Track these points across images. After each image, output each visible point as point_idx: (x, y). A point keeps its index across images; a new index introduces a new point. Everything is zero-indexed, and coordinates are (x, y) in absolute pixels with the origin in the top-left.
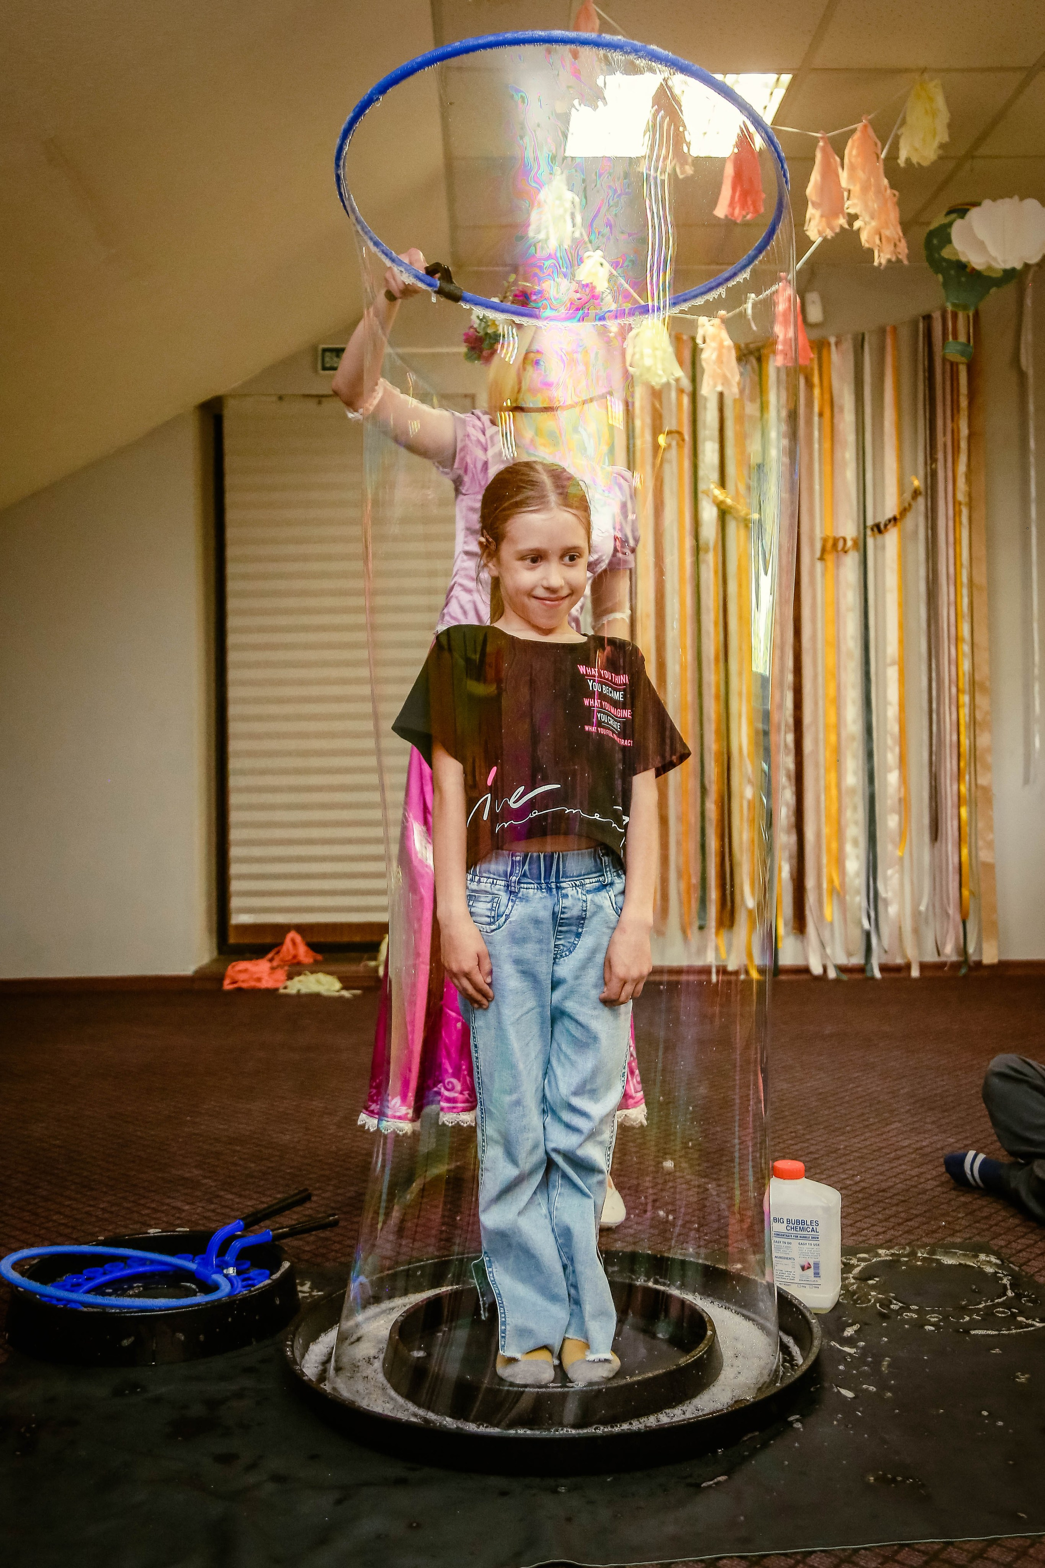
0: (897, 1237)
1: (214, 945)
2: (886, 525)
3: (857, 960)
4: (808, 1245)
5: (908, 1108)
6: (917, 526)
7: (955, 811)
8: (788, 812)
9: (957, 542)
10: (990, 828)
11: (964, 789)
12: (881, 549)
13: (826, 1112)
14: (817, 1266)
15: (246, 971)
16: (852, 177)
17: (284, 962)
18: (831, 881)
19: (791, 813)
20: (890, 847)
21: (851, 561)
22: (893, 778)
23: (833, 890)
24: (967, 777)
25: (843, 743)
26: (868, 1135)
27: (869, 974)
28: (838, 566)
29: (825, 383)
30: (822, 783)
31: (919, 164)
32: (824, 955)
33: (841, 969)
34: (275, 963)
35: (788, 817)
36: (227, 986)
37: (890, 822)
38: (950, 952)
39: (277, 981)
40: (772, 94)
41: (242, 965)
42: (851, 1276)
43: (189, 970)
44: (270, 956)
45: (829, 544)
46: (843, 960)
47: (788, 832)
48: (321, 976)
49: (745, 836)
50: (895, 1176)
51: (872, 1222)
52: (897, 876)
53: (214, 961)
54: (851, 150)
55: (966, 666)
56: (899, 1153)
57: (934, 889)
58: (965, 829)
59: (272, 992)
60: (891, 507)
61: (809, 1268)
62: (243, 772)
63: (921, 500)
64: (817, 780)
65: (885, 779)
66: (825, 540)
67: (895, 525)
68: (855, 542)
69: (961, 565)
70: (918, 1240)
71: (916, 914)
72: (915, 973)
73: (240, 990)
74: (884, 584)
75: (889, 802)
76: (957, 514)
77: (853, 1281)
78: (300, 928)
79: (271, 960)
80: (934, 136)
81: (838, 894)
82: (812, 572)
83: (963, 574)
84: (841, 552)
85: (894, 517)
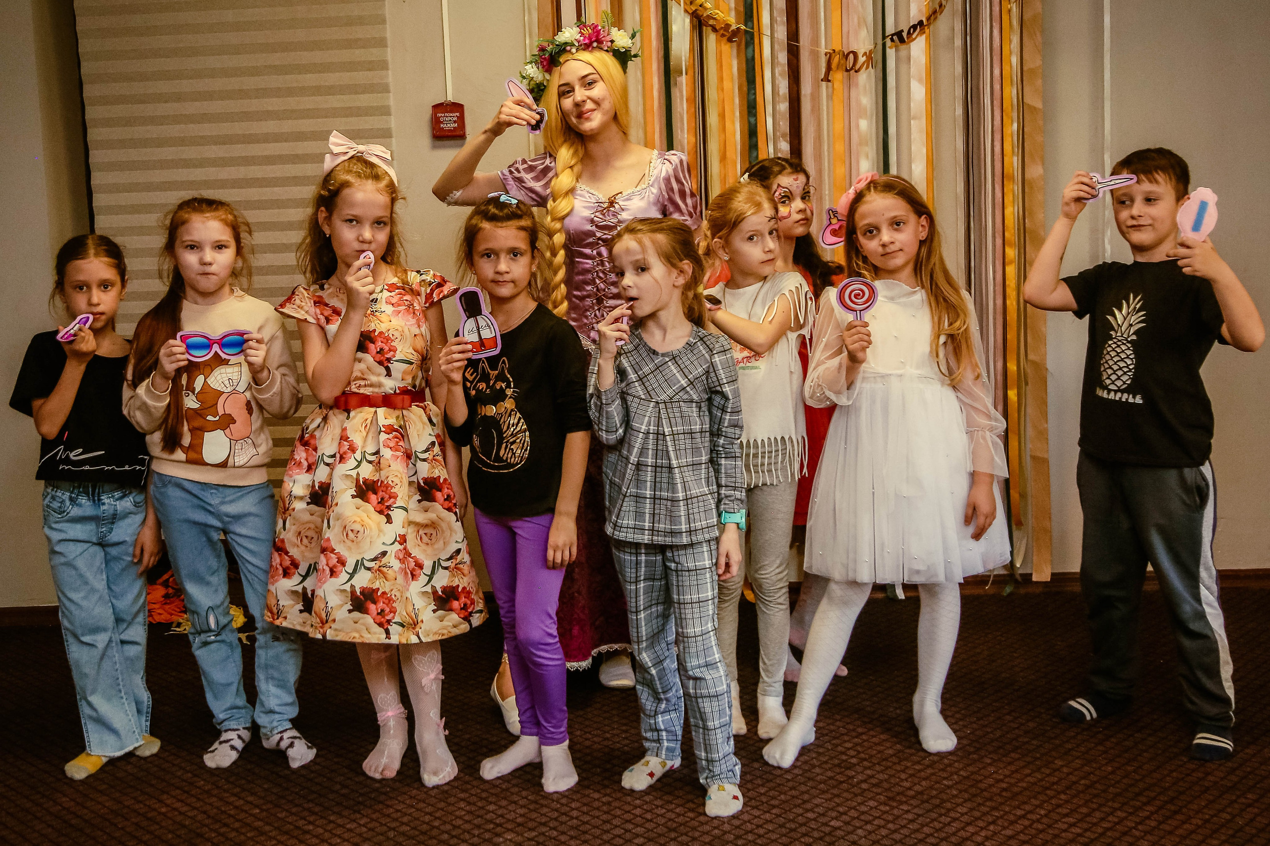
2: (909, 33)
6: (953, 32)
9: (1004, 51)
11: (1012, 366)
12: (905, 64)
21: (866, 79)
24: (1016, 352)
28: (849, 84)
45: (837, 61)
60: (916, 9)
66: (831, 55)
67: (922, 32)
68: (869, 56)
69: (1009, 79)
74: (908, 108)
76: (1005, 14)
82: (815, 97)
83: (1011, 93)
84: (851, 69)
85: (921, 23)
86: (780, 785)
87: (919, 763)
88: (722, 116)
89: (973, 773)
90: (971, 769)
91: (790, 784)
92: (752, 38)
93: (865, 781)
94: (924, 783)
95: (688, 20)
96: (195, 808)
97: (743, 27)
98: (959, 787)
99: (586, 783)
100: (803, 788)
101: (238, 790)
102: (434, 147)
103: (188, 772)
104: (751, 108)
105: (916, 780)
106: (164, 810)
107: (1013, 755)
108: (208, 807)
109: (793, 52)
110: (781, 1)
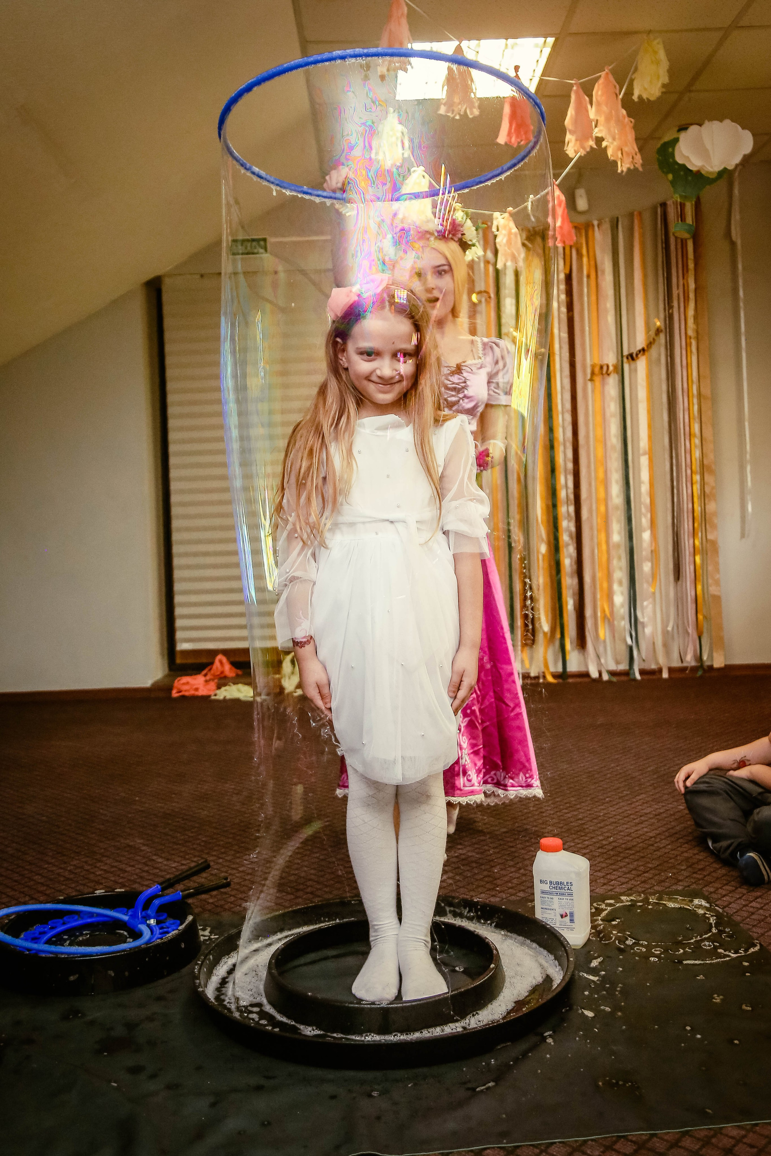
0: (635, 886)
1: (166, 665)
2: (637, 355)
3: (623, 667)
4: (565, 900)
5: (652, 782)
6: (660, 355)
7: (692, 559)
8: (571, 562)
9: (688, 366)
10: (717, 570)
11: (697, 543)
12: (634, 371)
13: (593, 787)
14: (572, 914)
15: (188, 683)
16: (598, 111)
17: (215, 676)
18: (603, 611)
19: (573, 563)
20: (645, 586)
21: (612, 381)
22: (646, 535)
23: (605, 617)
24: (700, 534)
25: (610, 510)
26: (621, 804)
27: (631, 677)
28: (603, 384)
29: (591, 254)
30: (595, 540)
31: (648, 99)
32: (599, 664)
33: (612, 673)
34: (208, 678)
35: (571, 565)
36: (175, 694)
37: (645, 568)
38: (690, 660)
39: (209, 690)
40: (541, 51)
41: (185, 679)
42: (600, 918)
43: (148, 683)
44: (204, 672)
45: (597, 370)
46: (613, 667)
47: (572, 577)
48: (240, 686)
49: (541, 580)
50: (638, 837)
51: (619, 874)
52: (651, 606)
53: (166, 676)
54: (598, 91)
55: (697, 454)
56: (642, 818)
57: (678, 615)
58: (699, 571)
59: (206, 698)
60: (640, 342)
61: (566, 916)
62: (182, 542)
63: (662, 336)
64: (592, 539)
65: (641, 536)
66: (593, 367)
67: (644, 354)
68: (615, 367)
69: (692, 381)
70: (650, 888)
71: (665, 633)
72: (665, 675)
73: (183, 697)
74: (637, 398)
75: (644, 553)
76: (688, 345)
77: (600, 922)
78: (226, 652)
79: (205, 675)
80: (658, 78)
81: (609, 620)
82: (584, 390)
83: (693, 388)
84: (605, 375)
85: (643, 349)
92: (549, 357)
109: (572, 365)
110: (565, 335)
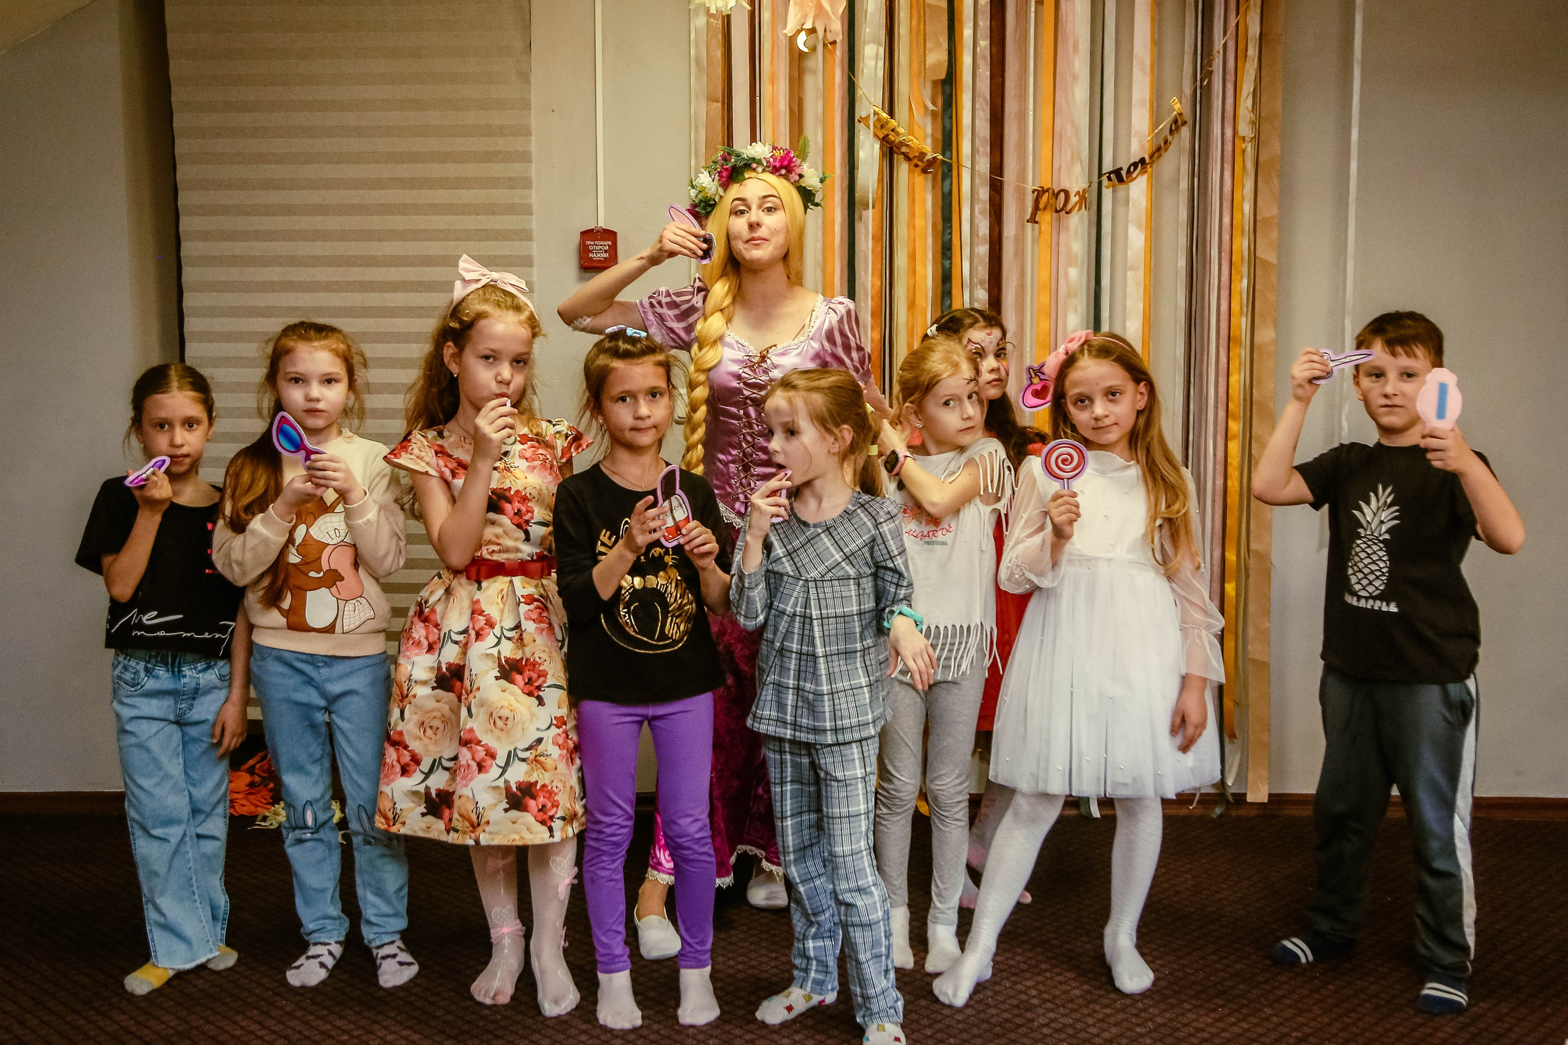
2: (1128, 171)
6: (1178, 171)
9: (1235, 197)
10: (1267, 612)
11: (1230, 556)
12: (1123, 206)
21: (1078, 222)
24: (1236, 540)
28: (1059, 227)
45: (1046, 198)
55: (1242, 378)
60: (1138, 147)
63: (1185, 132)
66: (1039, 193)
67: (1143, 171)
68: (1083, 197)
69: (1241, 228)
74: (1125, 257)
76: (1237, 155)
82: (1020, 239)
83: (1242, 244)
84: (1062, 210)
85: (1142, 160)
86: (948, 1026)
87: (1108, 1006)
88: (912, 257)
89: (1170, 1020)
90: (1168, 1015)
91: (960, 1026)
92: (950, 170)
93: (1047, 1025)
94: (1114, 1030)
95: (877, 146)
96: (274, 1032)
97: (940, 157)
98: (1155, 1035)
99: (727, 1017)
100: (975, 1031)
101: (325, 1012)
102: (581, 279)
103: (268, 989)
104: (946, 250)
105: (1104, 1026)
106: (238, 1033)
107: (1216, 1000)
108: (289, 1032)
109: (996, 188)
110: (984, 128)
